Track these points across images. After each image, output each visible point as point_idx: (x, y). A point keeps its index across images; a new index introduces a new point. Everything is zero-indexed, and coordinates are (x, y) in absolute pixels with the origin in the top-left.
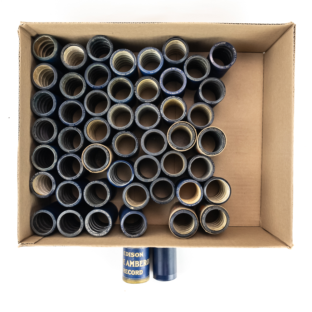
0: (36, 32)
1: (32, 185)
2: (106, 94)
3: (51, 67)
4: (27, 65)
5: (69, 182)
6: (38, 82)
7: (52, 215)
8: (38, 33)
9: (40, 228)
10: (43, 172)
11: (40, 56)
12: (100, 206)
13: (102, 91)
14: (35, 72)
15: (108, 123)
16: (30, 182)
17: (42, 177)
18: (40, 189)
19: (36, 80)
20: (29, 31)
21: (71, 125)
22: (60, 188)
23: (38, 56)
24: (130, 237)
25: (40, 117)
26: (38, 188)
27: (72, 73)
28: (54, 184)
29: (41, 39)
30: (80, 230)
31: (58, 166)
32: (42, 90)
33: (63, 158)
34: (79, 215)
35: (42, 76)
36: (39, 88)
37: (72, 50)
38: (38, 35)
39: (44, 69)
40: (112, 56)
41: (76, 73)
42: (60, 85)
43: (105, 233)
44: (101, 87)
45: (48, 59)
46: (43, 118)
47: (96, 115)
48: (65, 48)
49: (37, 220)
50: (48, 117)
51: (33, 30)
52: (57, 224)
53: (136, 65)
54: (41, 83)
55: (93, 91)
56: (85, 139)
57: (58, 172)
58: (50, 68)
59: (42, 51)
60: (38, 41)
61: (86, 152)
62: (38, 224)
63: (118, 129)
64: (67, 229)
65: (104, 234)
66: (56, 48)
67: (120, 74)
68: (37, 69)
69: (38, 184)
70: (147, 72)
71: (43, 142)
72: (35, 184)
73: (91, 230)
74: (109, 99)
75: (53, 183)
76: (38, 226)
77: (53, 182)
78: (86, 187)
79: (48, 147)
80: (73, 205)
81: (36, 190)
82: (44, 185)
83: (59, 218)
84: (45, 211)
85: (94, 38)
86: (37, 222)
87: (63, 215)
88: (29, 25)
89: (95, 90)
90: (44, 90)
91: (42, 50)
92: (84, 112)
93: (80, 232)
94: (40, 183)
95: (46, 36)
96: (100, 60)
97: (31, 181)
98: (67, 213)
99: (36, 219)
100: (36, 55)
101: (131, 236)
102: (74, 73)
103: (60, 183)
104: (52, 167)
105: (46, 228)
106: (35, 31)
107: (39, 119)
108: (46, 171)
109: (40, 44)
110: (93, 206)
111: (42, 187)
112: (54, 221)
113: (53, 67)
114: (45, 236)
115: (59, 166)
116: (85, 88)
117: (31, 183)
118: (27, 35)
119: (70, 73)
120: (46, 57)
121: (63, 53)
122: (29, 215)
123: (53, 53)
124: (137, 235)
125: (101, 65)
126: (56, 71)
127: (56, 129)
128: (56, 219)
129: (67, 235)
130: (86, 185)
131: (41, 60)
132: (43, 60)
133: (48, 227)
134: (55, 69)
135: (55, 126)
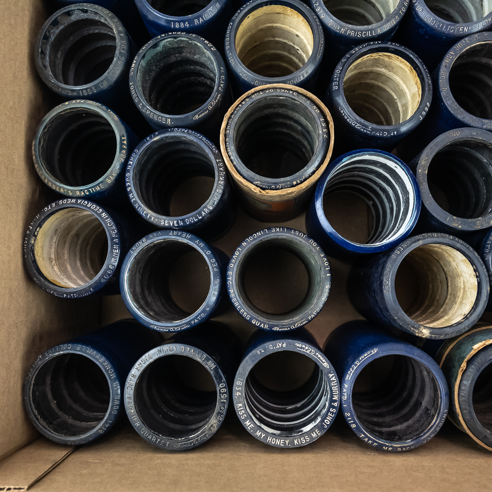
1: (33, 251)
5: (172, 237)
7: (106, 363)
9: (60, 413)
10: (74, 201)
12: (293, 327)
16: (24, 240)
17: (73, 232)
18: (64, 271)
21: (177, 26)
22: (137, 261)
24: (379, 449)
26: (56, 268)
28: (113, 244)
30: (214, 422)
31: (130, 176)
33: (149, 143)
34: (210, 365)
43: (314, 435)
49: (52, 384)
52: (126, 401)
57: (128, 199)
61: (236, 119)
62: (55, 398)
63: (352, 34)
64: (159, 417)
65: (311, 438)
69: (59, 257)
71: (73, 91)
72: (46, 249)
73: (258, 423)
75: (112, 239)
76: (53, 404)
77: (111, 235)
78: (237, 253)
79: (94, 107)
80: (187, 324)
81: (50, 270)
82: (79, 264)
83: (134, 376)
84: (79, 350)
86: (52, 390)
87: (147, 363)
93: (215, 429)
94: (66, 252)
97: (28, 235)
98: (162, 354)
99: (48, 381)
101: (381, 445)
103: (139, 238)
104: (109, 181)
105: (85, 413)
108: (85, 198)
110: (266, 327)
111: (72, 268)
112: (114, 387)
114: (78, 448)
115: (135, 175)
117: (29, 241)
122: (17, 365)
124: (409, 442)
127: (125, 42)
128: (122, 380)
129: (164, 444)
130: (239, 244)
133: (90, 409)
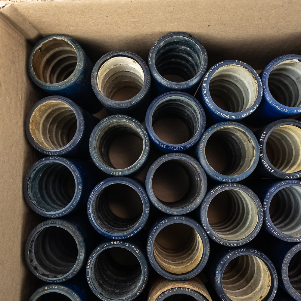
0: (36, 29)
2: (197, 162)
3: (70, 103)
4: (16, 102)
6: (42, 136)
8: (42, 32)
11: (46, 81)
13: (188, 156)
14: (34, 116)
15: (204, 230)
19: (37, 132)
20: (19, 24)
21: (116, 238)
23: (42, 82)
25: (45, 219)
27: (116, 116)
29: (48, 45)
32: (49, 156)
35: (50, 122)
36: (41, 151)
37: (112, 67)
38: (41, 37)
39: (55, 108)
40: (207, 76)
41: (127, 117)
42: (90, 144)
44: (185, 147)
45: (64, 87)
46: (52, 221)
47: (175, 213)
48: (101, 62)
50: (63, 218)
51: (30, 23)
53: (262, 95)
54: (48, 136)
55: (166, 156)
56: (151, 270)
58: (67, 106)
59: (49, 72)
60: (40, 49)
66: (80, 62)
67: (228, 117)
68: (39, 111)
70: (286, 111)
71: (51, 280)
74: (204, 174)
79: (64, 291)
85: (164, 37)
88: (19, 9)
89: (171, 154)
90: (54, 156)
91: (50, 68)
92: (146, 207)
95: (58, 38)
96: (181, 87)
100: (37, 79)
102: (123, 116)
106: (35, 27)
107: (42, 224)
109: (44, 56)
113: (74, 104)
116: (147, 150)
118: (16, 36)
119: (112, 117)
120: (56, 82)
121: (95, 73)
123: (73, 73)
125: (182, 98)
126: (80, 113)
131: (47, 88)
132: (51, 89)
134: (78, 109)
135: (78, 239)
